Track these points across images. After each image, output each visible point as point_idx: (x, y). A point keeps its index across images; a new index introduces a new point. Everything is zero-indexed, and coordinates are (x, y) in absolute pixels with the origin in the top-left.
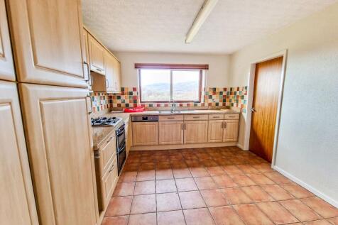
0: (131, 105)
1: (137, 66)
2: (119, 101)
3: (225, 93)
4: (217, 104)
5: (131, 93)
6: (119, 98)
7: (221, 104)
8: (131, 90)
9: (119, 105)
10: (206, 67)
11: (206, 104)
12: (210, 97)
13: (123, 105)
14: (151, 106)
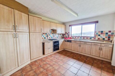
0: (68, 37)
1: (70, 26)
2: (65, 36)
3: (109, 34)
4: (104, 39)
5: (68, 34)
6: (65, 35)
7: (107, 39)
8: (68, 33)
9: (65, 37)
10: (97, 22)
11: (97, 38)
12: (99, 35)
13: (66, 37)
14: (73, 38)
